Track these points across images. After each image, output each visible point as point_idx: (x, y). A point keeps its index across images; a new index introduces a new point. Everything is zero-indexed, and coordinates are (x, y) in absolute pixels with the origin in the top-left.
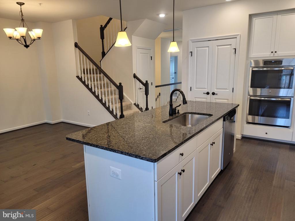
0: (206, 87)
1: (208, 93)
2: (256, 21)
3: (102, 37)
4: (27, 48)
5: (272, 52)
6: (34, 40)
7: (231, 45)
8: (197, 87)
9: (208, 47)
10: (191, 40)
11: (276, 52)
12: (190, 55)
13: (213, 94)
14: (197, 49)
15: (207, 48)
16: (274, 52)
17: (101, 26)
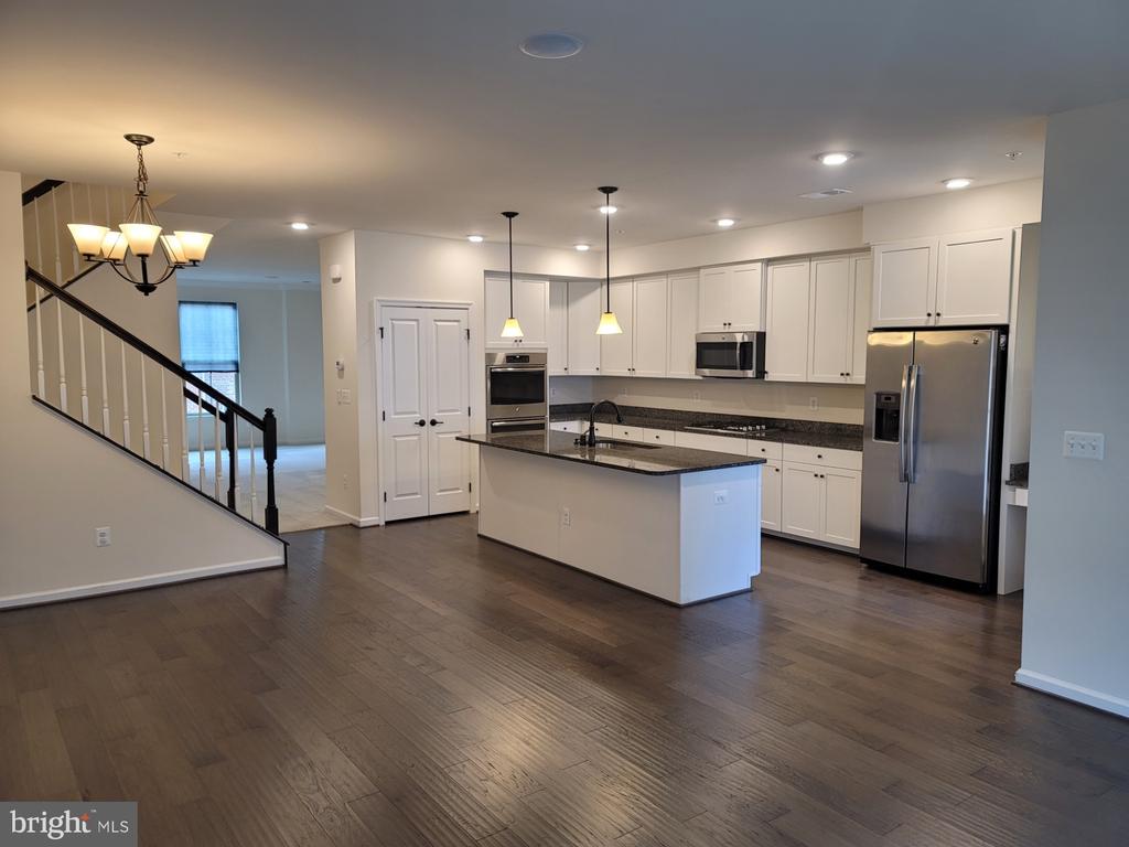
0: (417, 410)
1: (422, 423)
2: (491, 284)
4: (146, 294)
5: (516, 341)
6: (179, 265)
7: (458, 321)
8: (397, 411)
9: (417, 320)
10: (379, 301)
11: (521, 341)
12: (379, 335)
13: (433, 423)
14: (393, 325)
15: (415, 323)
16: (518, 342)
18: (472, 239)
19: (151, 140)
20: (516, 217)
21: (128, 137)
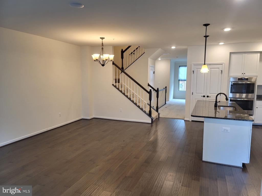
0: (203, 93)
1: (204, 96)
2: (233, 56)
3: (122, 57)
5: (243, 74)
7: (219, 68)
8: (197, 92)
10: (193, 64)
11: (245, 74)
12: (192, 73)
13: (208, 97)
14: (197, 70)
16: (244, 74)
17: (122, 49)
18: (220, 44)
19: (104, 38)
20: (208, 37)
21: (100, 38)
